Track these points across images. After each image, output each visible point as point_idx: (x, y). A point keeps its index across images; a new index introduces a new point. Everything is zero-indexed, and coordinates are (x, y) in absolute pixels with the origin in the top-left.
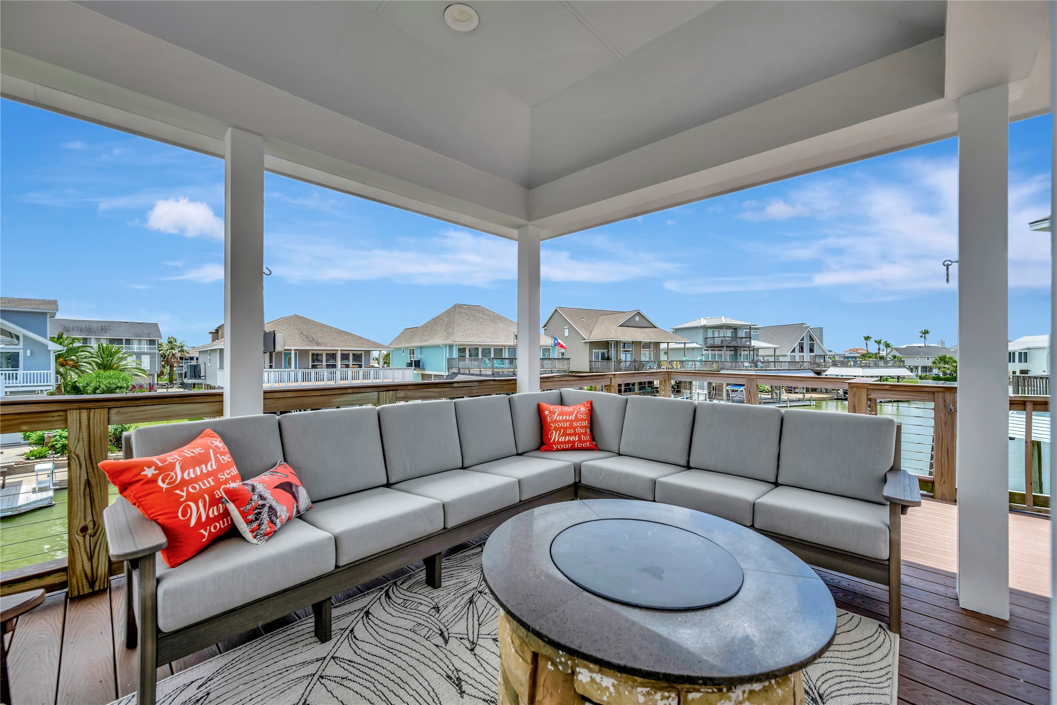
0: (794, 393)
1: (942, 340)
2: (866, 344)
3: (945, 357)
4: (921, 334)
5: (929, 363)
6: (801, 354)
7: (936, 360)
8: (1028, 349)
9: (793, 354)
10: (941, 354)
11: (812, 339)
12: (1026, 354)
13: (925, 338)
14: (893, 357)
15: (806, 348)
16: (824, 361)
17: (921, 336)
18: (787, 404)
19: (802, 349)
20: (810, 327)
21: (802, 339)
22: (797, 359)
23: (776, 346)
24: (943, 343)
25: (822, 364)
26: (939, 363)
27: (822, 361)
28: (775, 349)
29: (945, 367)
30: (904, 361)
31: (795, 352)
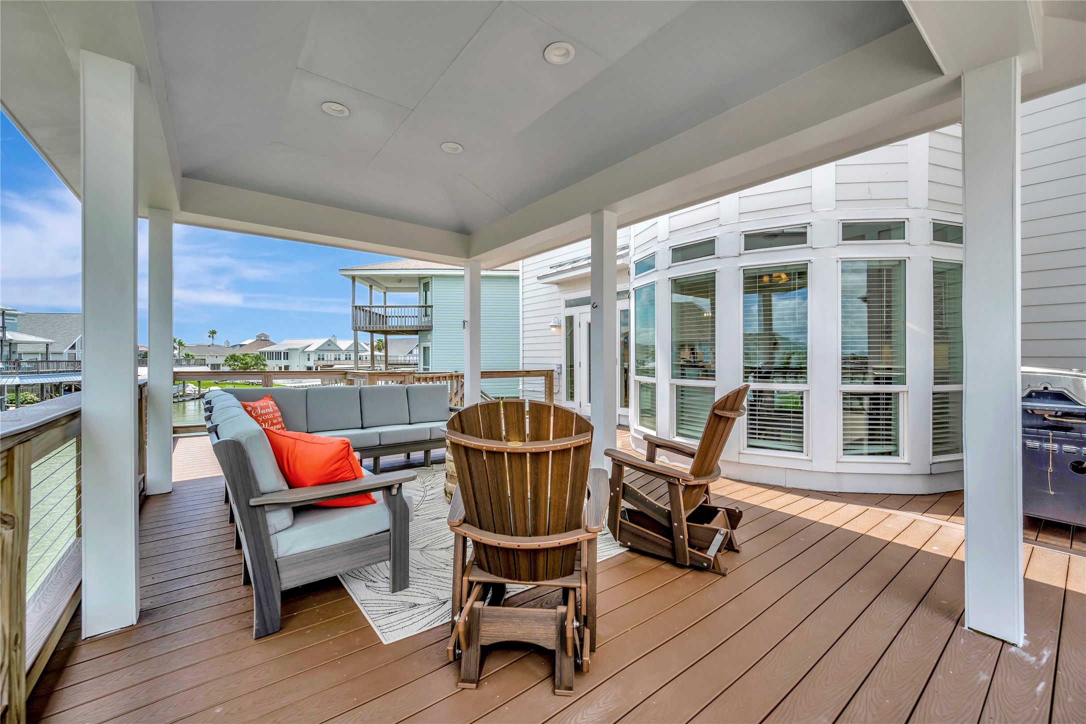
1: (227, 341)
3: (234, 355)
4: (209, 334)
5: (221, 361)
7: (228, 358)
8: (289, 349)
9: (73, 351)
10: (231, 354)
12: (287, 353)
13: (213, 338)
14: (186, 355)
17: (209, 336)
26: (230, 361)
28: (47, 345)
29: (235, 365)
30: (205, 359)
31: (75, 349)
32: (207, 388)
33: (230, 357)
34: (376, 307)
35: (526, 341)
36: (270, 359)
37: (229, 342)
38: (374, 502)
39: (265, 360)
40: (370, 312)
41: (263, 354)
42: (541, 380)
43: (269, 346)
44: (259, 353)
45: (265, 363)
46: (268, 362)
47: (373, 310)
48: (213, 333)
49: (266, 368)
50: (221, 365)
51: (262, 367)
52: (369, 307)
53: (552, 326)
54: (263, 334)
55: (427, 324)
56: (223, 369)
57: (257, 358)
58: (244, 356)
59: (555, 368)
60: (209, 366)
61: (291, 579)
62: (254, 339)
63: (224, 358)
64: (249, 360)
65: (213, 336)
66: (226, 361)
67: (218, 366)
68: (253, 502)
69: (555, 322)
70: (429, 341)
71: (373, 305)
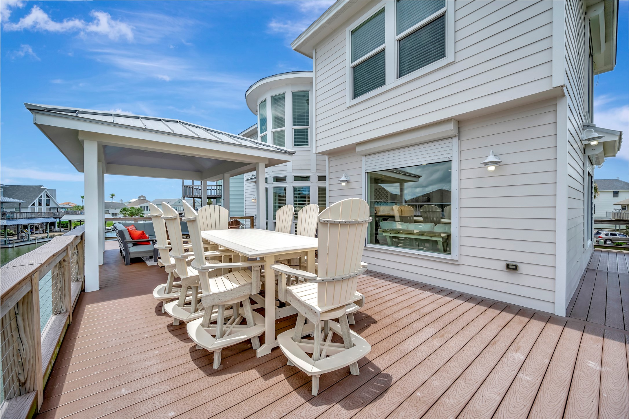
0: (35, 234)
1: (121, 200)
2: (82, 200)
3: (126, 208)
4: (111, 196)
5: (118, 211)
6: (40, 207)
7: (122, 210)
9: (33, 207)
10: (124, 207)
11: (48, 196)
15: (44, 202)
16: (58, 211)
18: (36, 241)
19: (40, 204)
20: (47, 189)
21: (41, 197)
22: (37, 210)
23: (22, 201)
24: (121, 201)
25: (56, 213)
26: (123, 211)
27: (56, 211)
28: (20, 203)
29: (126, 213)
30: (108, 211)
31: (35, 205)
32: (110, 227)
33: (123, 209)
34: (196, 186)
35: (246, 204)
36: (146, 210)
37: (122, 201)
38: (150, 244)
39: (143, 211)
40: (193, 188)
41: (142, 207)
42: (249, 220)
43: (145, 203)
44: (139, 207)
45: (143, 212)
46: (145, 212)
47: (194, 187)
48: (113, 195)
49: (144, 215)
50: (118, 214)
51: (142, 215)
52: (193, 186)
53: (252, 199)
54: (142, 196)
55: (219, 194)
56: (118, 216)
57: (139, 210)
58: (131, 208)
59: (254, 215)
60: (111, 214)
61: (132, 256)
62: (137, 199)
63: (120, 210)
64: (133, 211)
65: (113, 197)
66: (121, 211)
67: (116, 214)
68: (125, 241)
69: (254, 197)
70: (221, 202)
71: (194, 185)
